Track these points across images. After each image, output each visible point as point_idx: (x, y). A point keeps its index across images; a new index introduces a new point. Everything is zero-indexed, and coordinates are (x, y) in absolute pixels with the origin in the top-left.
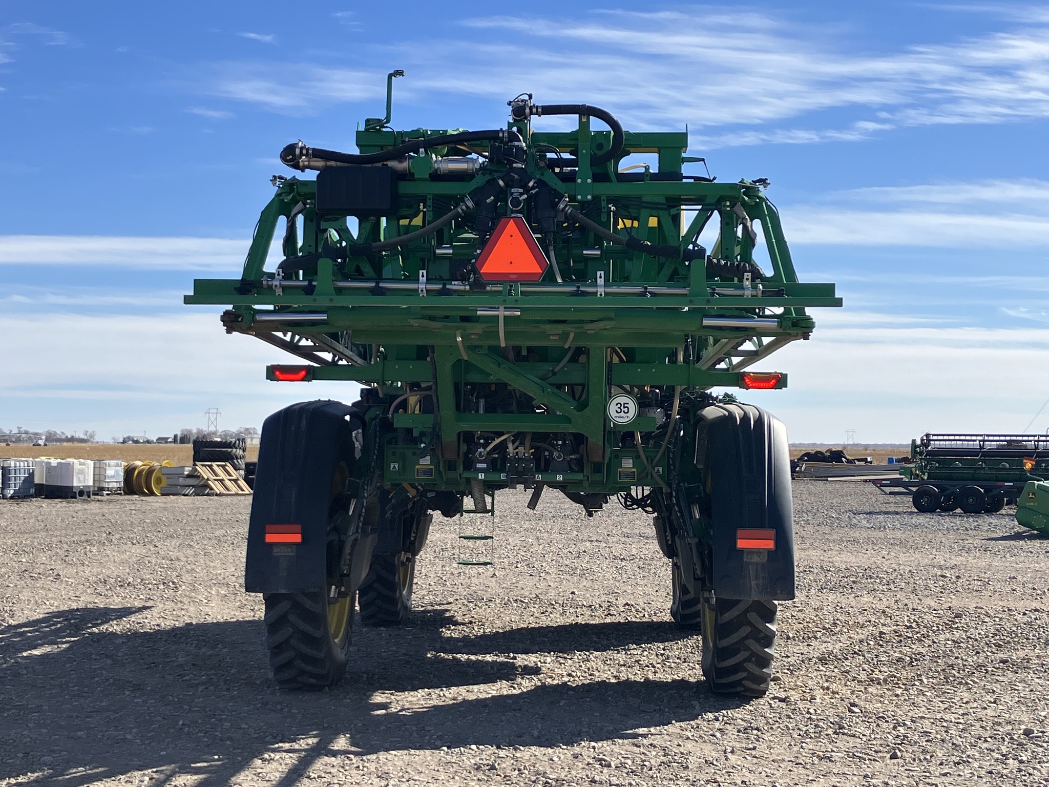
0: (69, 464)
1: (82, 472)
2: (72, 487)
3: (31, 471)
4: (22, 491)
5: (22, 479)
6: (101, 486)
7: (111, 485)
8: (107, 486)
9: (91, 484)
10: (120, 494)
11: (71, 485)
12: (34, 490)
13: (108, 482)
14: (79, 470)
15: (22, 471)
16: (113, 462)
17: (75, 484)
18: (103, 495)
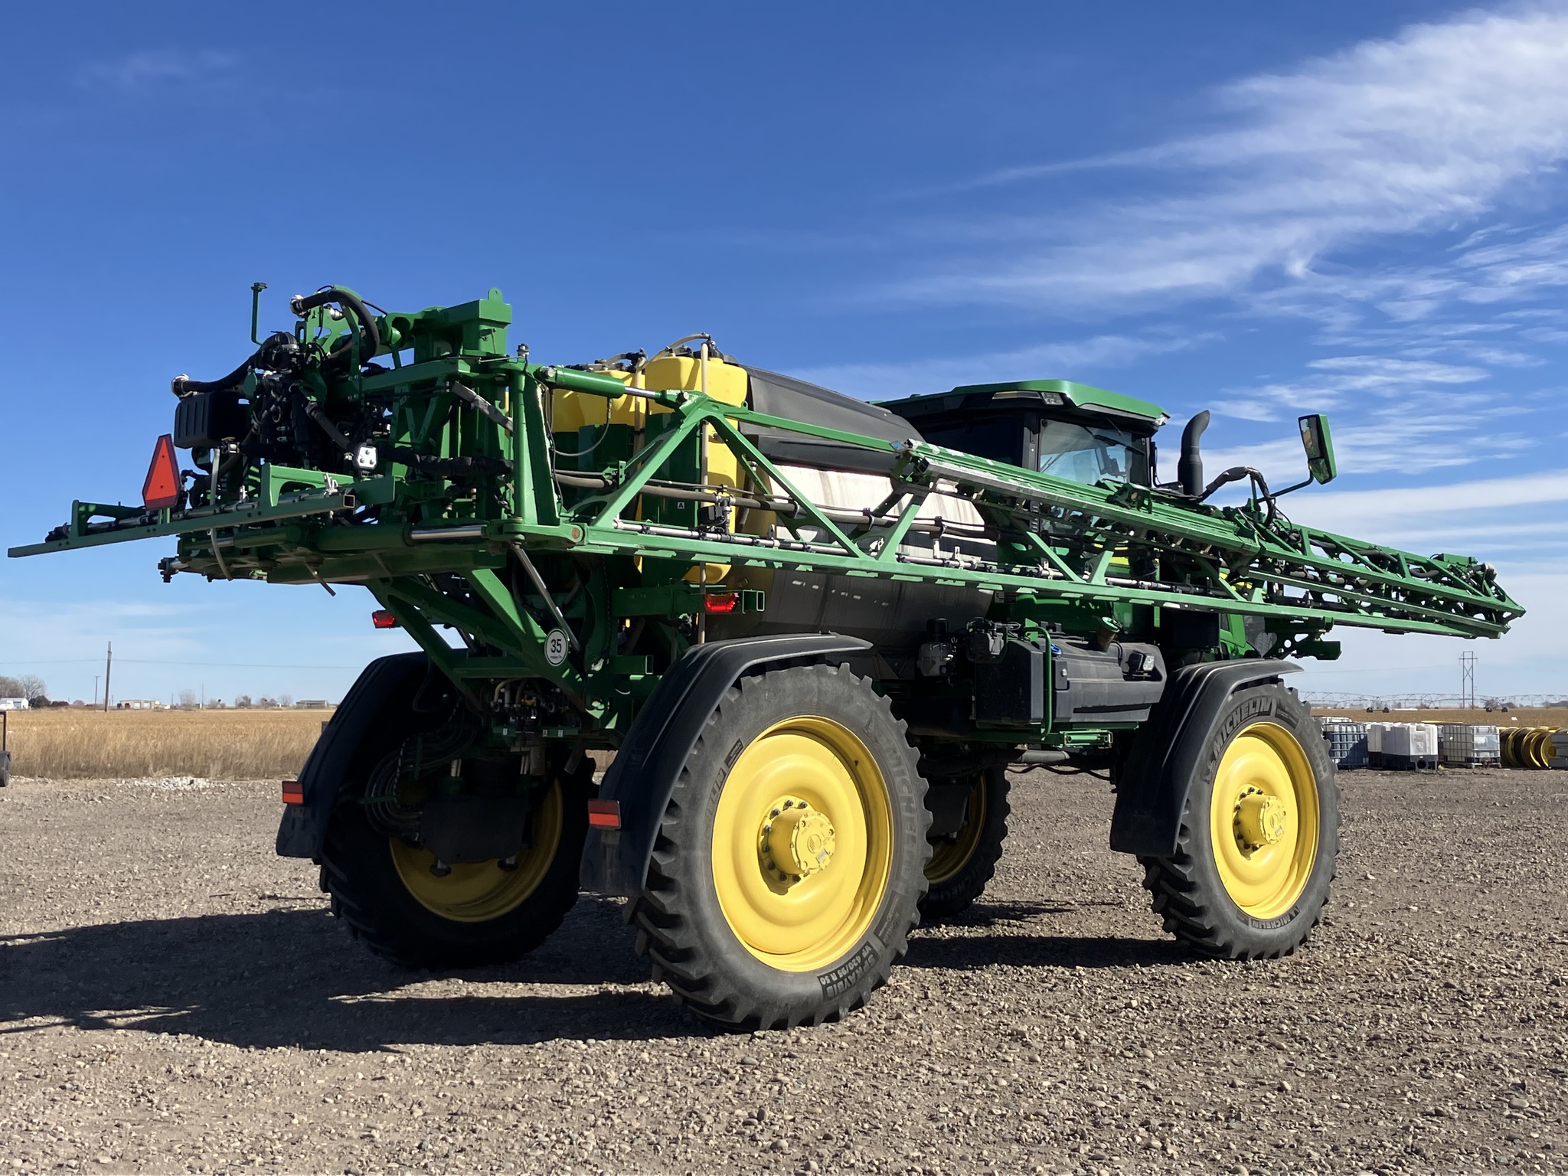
0: (1402, 729)
1: (1421, 739)
2: (1408, 757)
3: (1362, 737)
4: (1350, 760)
5: (1351, 746)
6: (1469, 756)
7: (1482, 756)
8: (1476, 756)
9: (1436, 753)
10: (1497, 767)
11: (1407, 754)
12: (1368, 759)
13: (1477, 752)
14: (1417, 736)
15: (1350, 737)
16: (1483, 728)
17: (1412, 753)
18: (1471, 768)
